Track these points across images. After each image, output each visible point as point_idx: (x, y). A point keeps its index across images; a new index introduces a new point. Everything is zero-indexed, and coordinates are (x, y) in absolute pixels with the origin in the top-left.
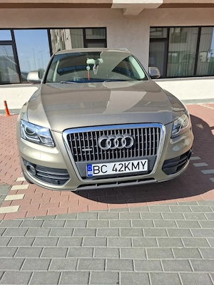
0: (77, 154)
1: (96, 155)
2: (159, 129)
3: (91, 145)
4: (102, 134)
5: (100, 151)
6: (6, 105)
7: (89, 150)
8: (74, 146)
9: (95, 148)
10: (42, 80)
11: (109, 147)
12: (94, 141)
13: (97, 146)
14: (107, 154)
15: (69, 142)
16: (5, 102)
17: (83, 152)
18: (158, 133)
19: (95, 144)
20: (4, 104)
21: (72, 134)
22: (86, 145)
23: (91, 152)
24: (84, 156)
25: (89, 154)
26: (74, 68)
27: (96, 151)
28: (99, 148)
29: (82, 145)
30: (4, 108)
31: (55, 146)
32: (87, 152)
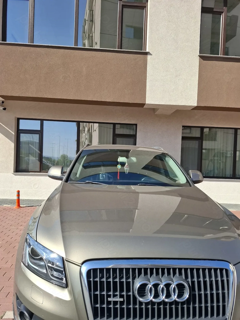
0: (98, 306)
1: (129, 310)
2: (227, 271)
3: (122, 290)
4: (140, 274)
5: (135, 303)
6: (18, 195)
7: (118, 299)
8: (96, 290)
9: (128, 297)
10: (65, 178)
11: (150, 297)
12: (128, 284)
13: (131, 293)
14: (147, 310)
15: (89, 282)
16: (19, 192)
17: (109, 303)
18: (225, 278)
19: (128, 290)
20: (16, 194)
21: (95, 270)
22: (115, 290)
23: (122, 303)
24: (109, 309)
25: (118, 306)
26: (101, 163)
27: (128, 303)
28: (135, 298)
29: (109, 290)
30: (15, 198)
31: (67, 286)
32: (115, 303)
